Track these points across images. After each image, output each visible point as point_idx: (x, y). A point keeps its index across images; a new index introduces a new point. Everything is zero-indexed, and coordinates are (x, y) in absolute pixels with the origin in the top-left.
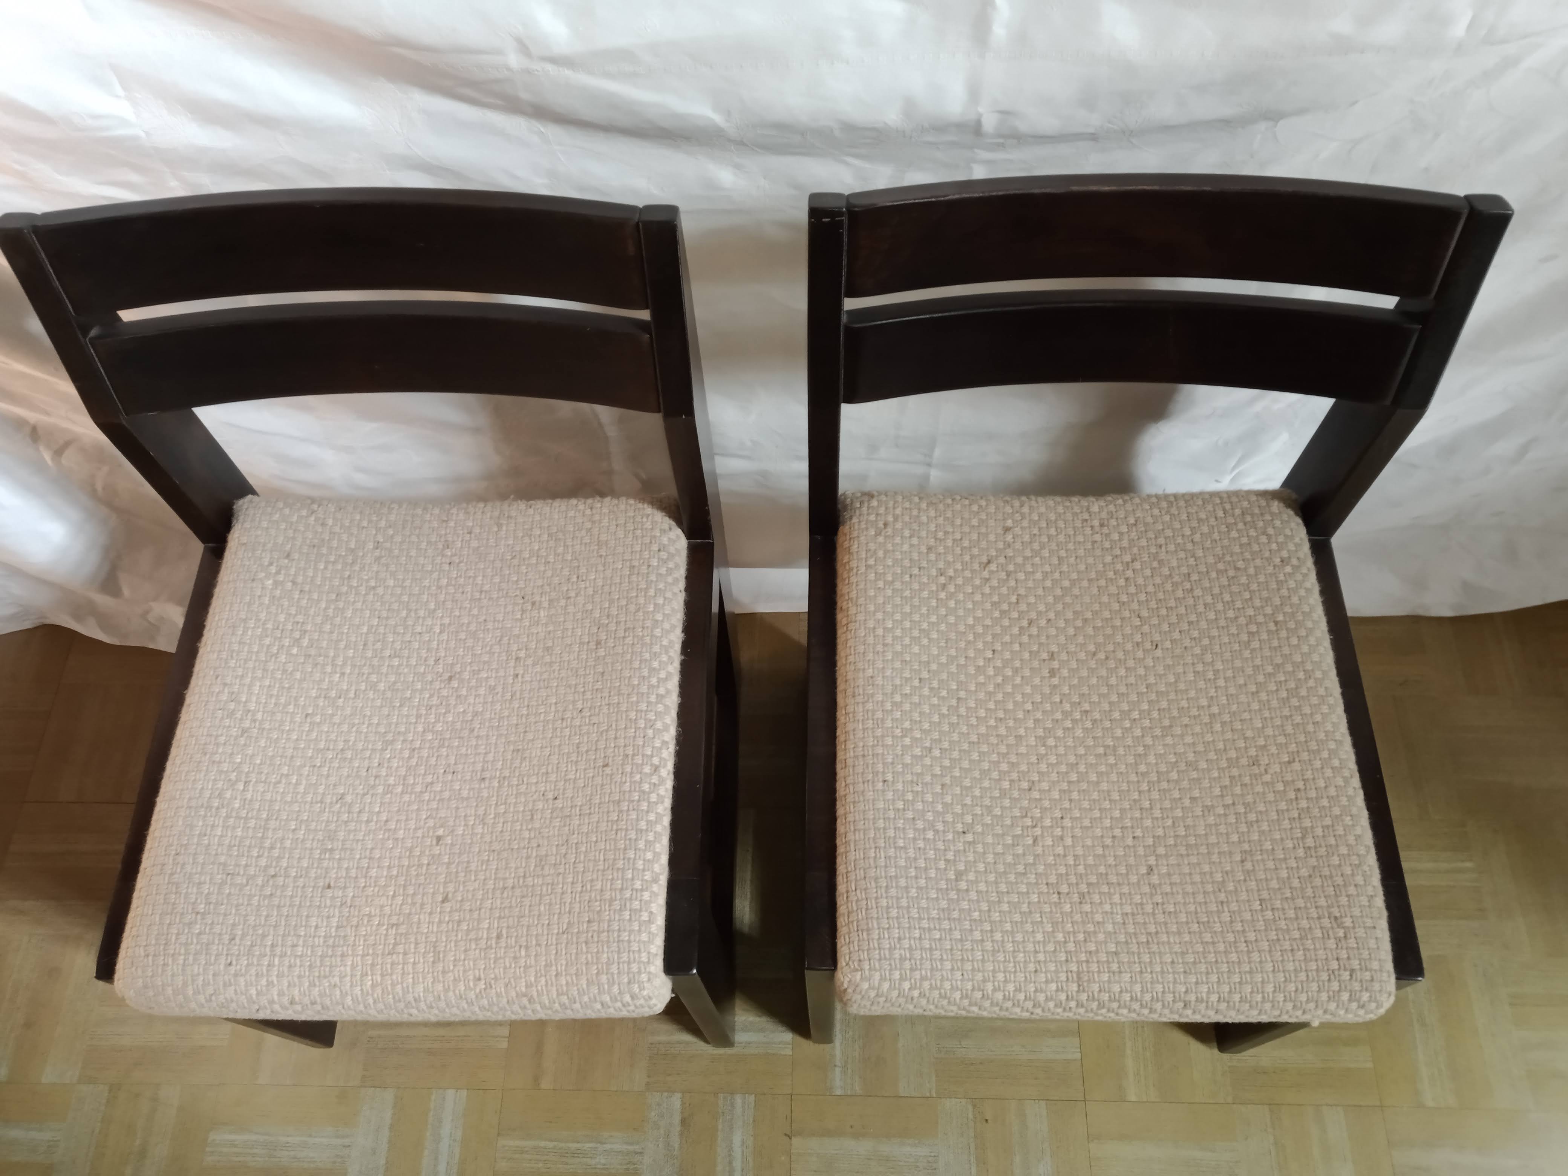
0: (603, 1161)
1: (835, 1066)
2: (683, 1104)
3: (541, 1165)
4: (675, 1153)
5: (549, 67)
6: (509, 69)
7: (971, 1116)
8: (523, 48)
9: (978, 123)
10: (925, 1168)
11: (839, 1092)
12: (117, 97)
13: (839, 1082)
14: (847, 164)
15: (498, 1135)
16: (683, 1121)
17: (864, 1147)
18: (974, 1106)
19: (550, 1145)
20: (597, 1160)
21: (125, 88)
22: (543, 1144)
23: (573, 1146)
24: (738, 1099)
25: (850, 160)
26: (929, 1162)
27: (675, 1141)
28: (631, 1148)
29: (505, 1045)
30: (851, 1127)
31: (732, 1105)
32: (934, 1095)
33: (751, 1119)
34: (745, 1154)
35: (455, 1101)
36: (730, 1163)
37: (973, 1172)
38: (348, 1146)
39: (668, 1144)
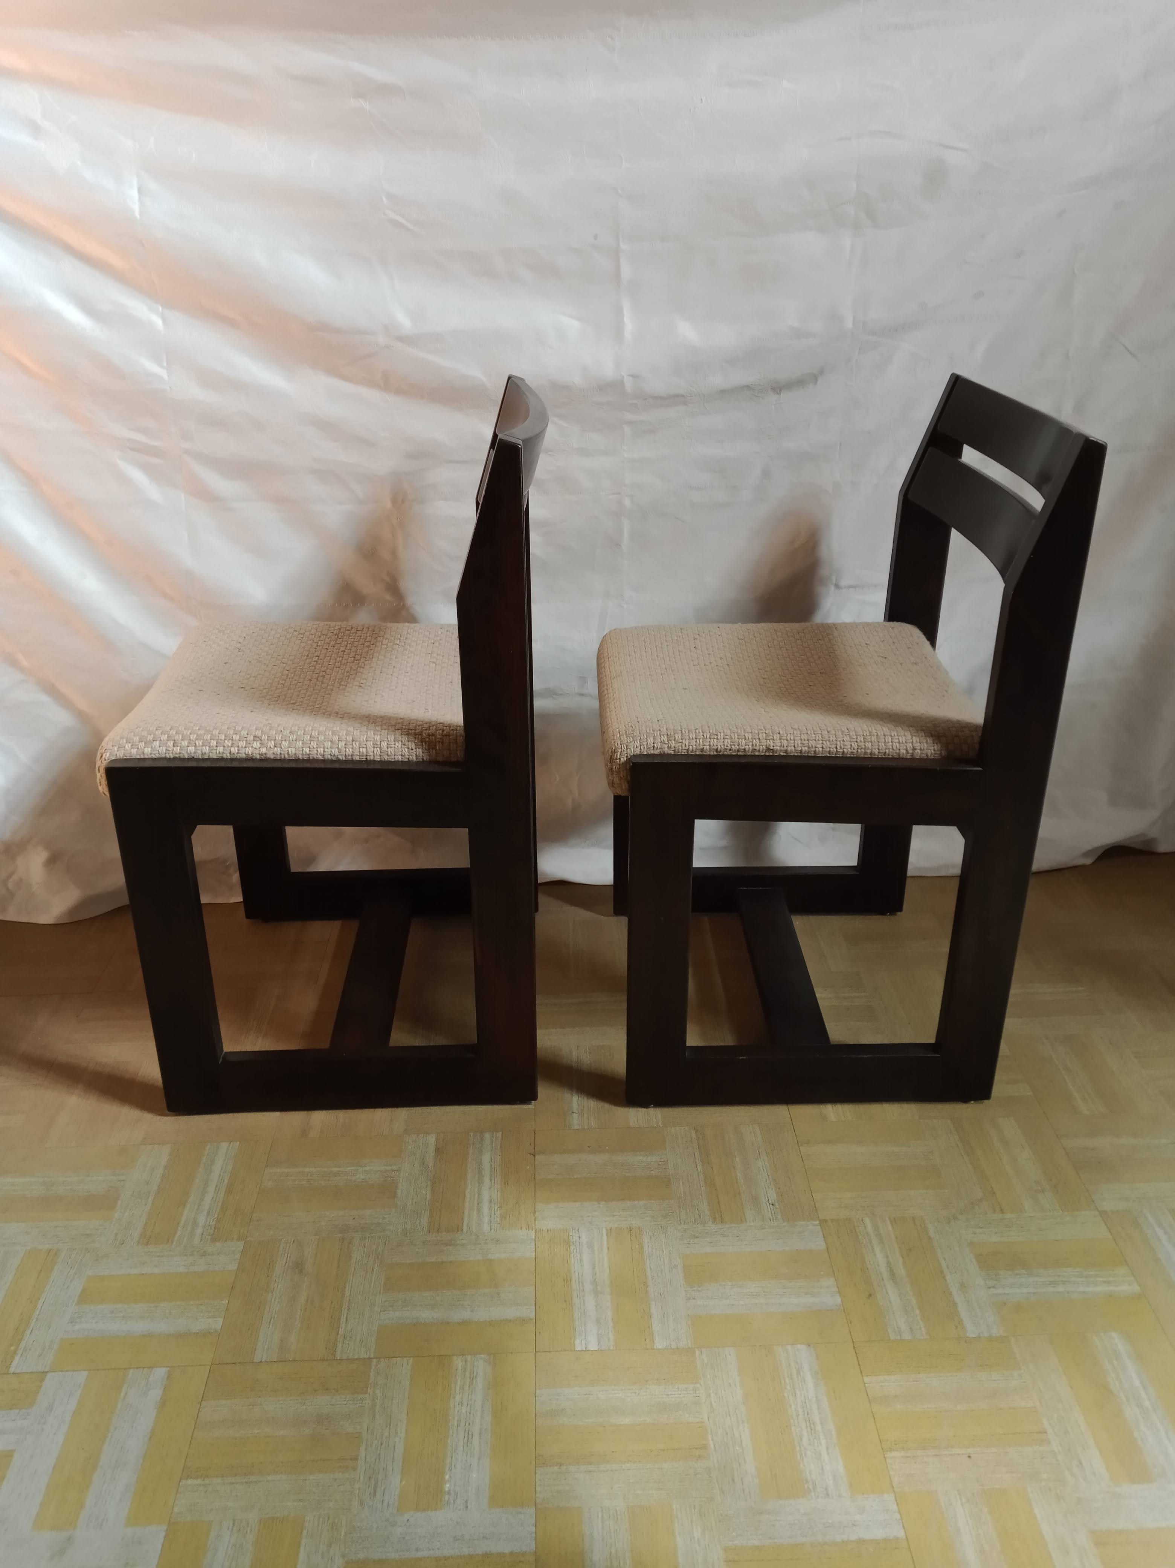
0: (363, 1177)
2: (437, 1139)
3: (304, 1182)
4: (430, 1169)
5: (399, 344)
6: (378, 345)
7: (694, 1135)
8: (387, 332)
9: (622, 383)
10: (656, 1169)
11: (576, 1127)
13: (575, 1121)
15: (267, 1166)
16: (437, 1150)
17: (601, 1158)
18: (696, 1131)
19: (314, 1170)
20: (358, 1176)
23: (335, 1169)
24: (487, 1136)
26: (659, 1165)
27: (430, 1162)
28: (389, 1168)
30: (589, 1147)
31: (482, 1139)
32: (661, 1126)
33: (499, 1147)
34: (493, 1166)
35: (228, 1149)
36: (480, 1172)
37: (699, 1169)
38: (123, 1180)
39: (423, 1164)
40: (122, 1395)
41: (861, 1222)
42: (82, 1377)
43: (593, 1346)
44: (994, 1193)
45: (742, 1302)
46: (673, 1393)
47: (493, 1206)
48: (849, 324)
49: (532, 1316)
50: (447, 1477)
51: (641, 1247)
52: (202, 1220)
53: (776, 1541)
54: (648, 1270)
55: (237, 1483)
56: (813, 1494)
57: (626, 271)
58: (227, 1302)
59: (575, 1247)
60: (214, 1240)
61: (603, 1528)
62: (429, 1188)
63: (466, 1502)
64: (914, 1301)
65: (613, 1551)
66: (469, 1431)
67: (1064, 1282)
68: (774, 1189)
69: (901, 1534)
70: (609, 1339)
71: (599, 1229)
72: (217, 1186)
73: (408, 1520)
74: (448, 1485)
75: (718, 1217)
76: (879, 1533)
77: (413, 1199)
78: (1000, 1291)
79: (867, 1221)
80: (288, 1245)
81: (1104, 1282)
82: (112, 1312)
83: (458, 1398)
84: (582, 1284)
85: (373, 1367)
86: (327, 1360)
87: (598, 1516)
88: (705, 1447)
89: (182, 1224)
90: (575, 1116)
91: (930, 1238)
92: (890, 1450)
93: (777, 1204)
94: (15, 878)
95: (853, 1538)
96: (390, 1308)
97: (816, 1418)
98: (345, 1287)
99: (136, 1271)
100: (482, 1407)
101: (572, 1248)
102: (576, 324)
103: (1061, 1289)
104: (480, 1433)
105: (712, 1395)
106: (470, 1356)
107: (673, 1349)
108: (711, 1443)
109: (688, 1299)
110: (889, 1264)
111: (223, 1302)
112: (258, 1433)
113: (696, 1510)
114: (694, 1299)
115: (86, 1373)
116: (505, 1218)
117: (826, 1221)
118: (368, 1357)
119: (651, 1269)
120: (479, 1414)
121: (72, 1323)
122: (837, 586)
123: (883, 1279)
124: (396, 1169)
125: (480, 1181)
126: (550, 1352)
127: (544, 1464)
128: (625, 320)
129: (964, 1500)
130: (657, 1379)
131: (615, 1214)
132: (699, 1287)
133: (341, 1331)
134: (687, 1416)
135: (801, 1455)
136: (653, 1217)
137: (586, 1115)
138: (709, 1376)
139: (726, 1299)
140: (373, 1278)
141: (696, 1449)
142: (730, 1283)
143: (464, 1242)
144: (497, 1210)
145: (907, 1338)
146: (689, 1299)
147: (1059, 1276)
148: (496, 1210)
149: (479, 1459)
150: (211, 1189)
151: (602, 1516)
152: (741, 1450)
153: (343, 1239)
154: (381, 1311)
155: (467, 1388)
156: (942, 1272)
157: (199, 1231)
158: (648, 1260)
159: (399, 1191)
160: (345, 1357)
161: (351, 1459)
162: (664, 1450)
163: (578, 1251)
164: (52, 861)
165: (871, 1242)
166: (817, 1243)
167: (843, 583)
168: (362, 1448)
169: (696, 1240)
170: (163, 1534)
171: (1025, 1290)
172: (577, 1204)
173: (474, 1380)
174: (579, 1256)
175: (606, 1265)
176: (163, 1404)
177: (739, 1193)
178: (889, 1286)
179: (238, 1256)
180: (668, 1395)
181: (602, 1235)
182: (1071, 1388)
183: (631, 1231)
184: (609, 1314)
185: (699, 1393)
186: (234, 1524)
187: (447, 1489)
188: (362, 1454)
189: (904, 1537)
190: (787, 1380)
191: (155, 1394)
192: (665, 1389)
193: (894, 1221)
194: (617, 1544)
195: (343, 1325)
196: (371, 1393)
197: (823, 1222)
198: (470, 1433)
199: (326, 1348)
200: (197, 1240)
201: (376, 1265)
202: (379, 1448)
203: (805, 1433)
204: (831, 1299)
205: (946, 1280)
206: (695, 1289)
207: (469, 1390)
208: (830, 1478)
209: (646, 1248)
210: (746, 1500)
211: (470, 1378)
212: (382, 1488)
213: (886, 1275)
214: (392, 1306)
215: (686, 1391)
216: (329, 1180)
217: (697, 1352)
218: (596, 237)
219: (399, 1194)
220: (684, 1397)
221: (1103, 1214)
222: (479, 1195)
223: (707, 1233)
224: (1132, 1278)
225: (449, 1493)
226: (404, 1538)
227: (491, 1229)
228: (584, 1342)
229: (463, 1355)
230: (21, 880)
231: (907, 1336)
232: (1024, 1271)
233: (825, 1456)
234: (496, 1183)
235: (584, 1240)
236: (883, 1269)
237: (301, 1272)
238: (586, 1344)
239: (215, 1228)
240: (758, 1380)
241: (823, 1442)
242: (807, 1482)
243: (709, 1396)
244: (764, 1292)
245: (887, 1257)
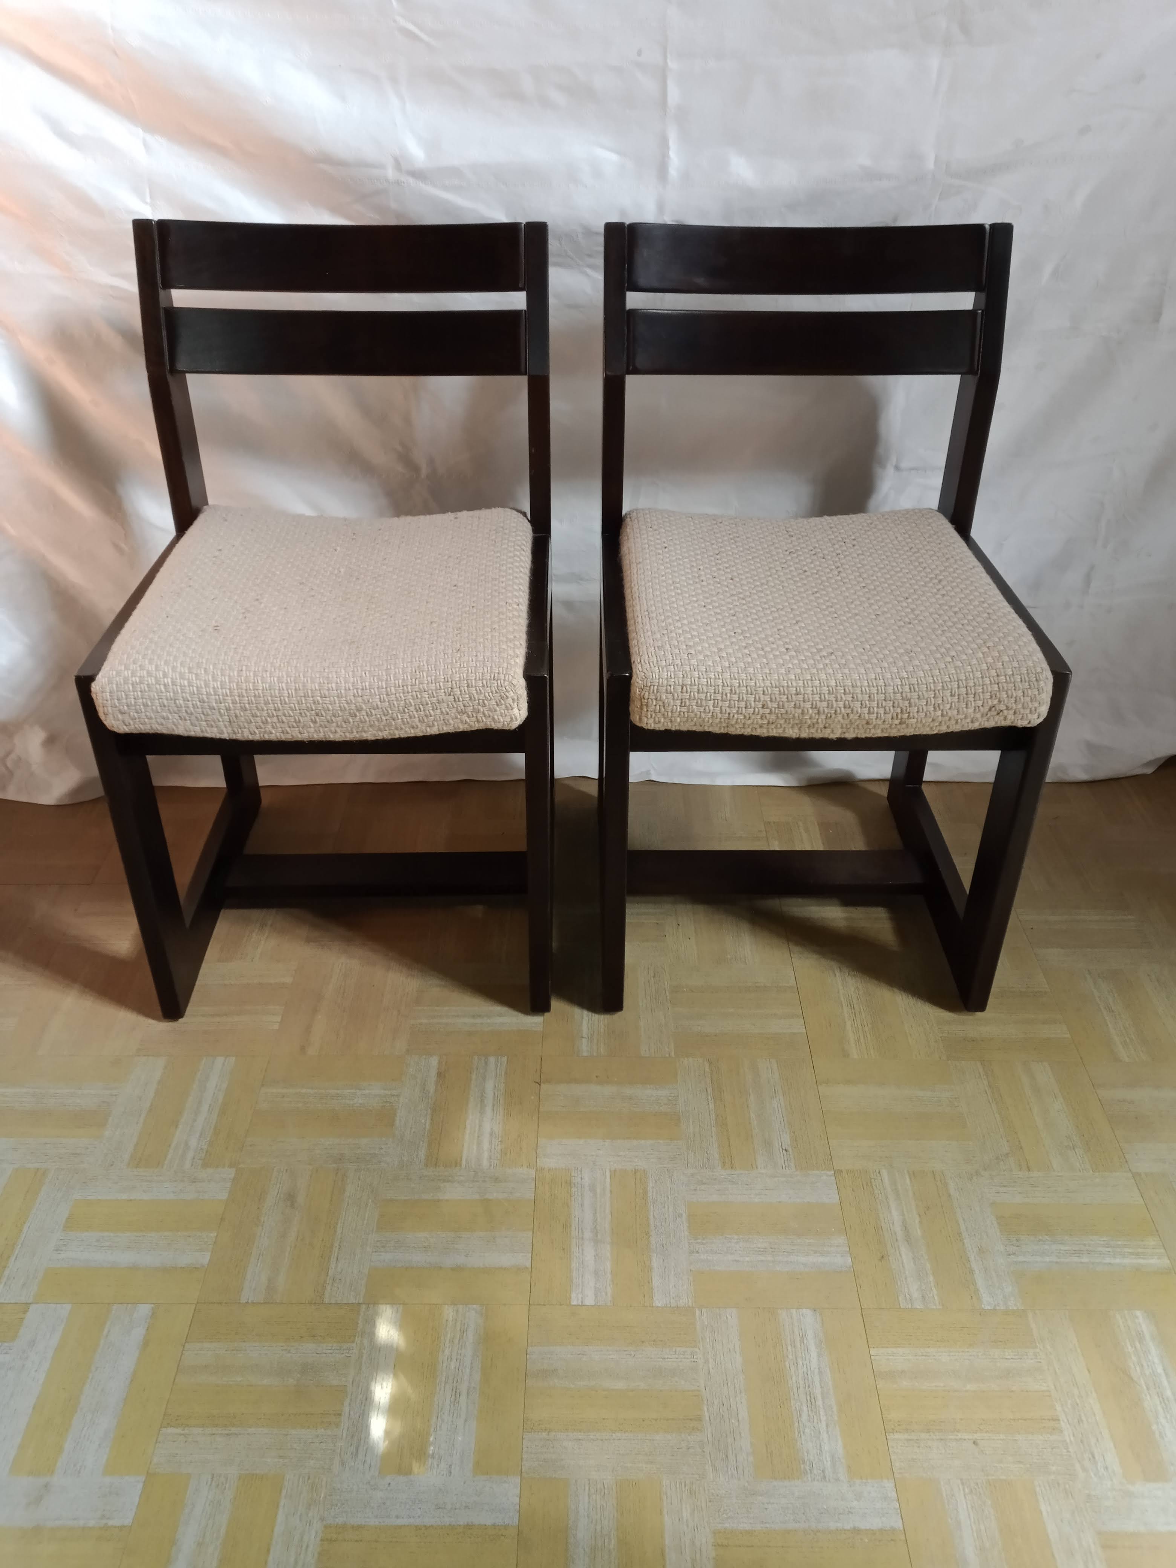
0: (361, 1101)
1: (582, 1037)
2: (440, 1063)
3: (300, 1105)
4: (430, 1095)
5: (411, 180)
6: (387, 180)
7: (707, 1069)
8: (398, 165)
10: (665, 1104)
11: (585, 1054)
12: (146, 203)
13: (584, 1047)
14: (587, 275)
15: (263, 1085)
16: (439, 1074)
17: (608, 1090)
18: (710, 1063)
19: (311, 1091)
20: (355, 1100)
21: (151, 198)
22: (304, 1091)
23: (332, 1092)
24: (492, 1060)
25: (589, 271)
26: (669, 1100)
27: (431, 1088)
28: (389, 1093)
29: (276, 1027)
30: (597, 1077)
31: (486, 1063)
32: (673, 1056)
33: (503, 1073)
34: (496, 1095)
35: (224, 1064)
36: (482, 1101)
37: (711, 1106)
38: (115, 1095)
39: (424, 1090)
40: (106, 1330)
41: (878, 1175)
42: (65, 1310)
43: (590, 1301)
44: (1021, 1148)
45: (747, 1259)
46: (670, 1356)
47: (493, 1139)
48: (930, 165)
49: (528, 1264)
50: (431, 1439)
51: (645, 1193)
52: (193, 1143)
53: (767, 1525)
54: (651, 1217)
55: (217, 1434)
56: (809, 1476)
57: (674, 95)
58: (216, 1234)
59: (576, 1190)
60: (205, 1165)
61: (589, 1502)
62: (429, 1117)
63: (450, 1466)
64: (928, 1266)
65: (598, 1528)
66: (456, 1389)
67: (1089, 1252)
68: (788, 1133)
69: (899, 1525)
70: (606, 1294)
71: (602, 1169)
72: (210, 1105)
73: (389, 1484)
74: (432, 1448)
75: (728, 1162)
76: (876, 1523)
77: (411, 1128)
78: (1021, 1258)
79: (885, 1173)
80: (281, 1174)
81: (1132, 1254)
82: (98, 1241)
83: (447, 1352)
84: (582, 1231)
85: (362, 1314)
86: (315, 1303)
87: (585, 1489)
88: (699, 1419)
89: (173, 1146)
90: (584, 1041)
91: (950, 1195)
92: (893, 1431)
93: (790, 1150)
94: (13, 756)
95: (848, 1526)
96: (382, 1250)
97: (818, 1392)
98: (337, 1224)
99: (124, 1197)
100: (472, 1364)
101: (573, 1190)
102: (614, 157)
103: (1085, 1259)
104: (468, 1394)
105: (711, 1360)
106: (461, 1306)
107: (673, 1307)
108: (707, 1414)
109: (691, 1252)
110: (904, 1222)
111: (212, 1235)
112: (241, 1381)
113: (687, 1488)
114: (698, 1252)
115: (68, 1307)
116: (506, 1154)
117: (841, 1172)
118: (357, 1302)
119: (654, 1217)
120: (468, 1370)
121: (57, 1250)
122: (897, 468)
123: (897, 1240)
124: (396, 1094)
125: (482, 1111)
126: (544, 1305)
127: (532, 1429)
128: (672, 154)
129: (967, 1490)
130: (654, 1341)
131: (621, 1153)
132: (704, 1239)
133: (331, 1273)
134: (683, 1382)
135: (799, 1432)
136: (660, 1159)
137: (595, 1041)
138: (708, 1340)
139: (732, 1254)
140: (367, 1216)
141: (691, 1420)
142: (736, 1237)
143: (462, 1178)
144: (498, 1145)
145: (918, 1307)
146: (693, 1252)
147: (1085, 1245)
148: (496, 1144)
149: (466, 1421)
150: (205, 1108)
151: (589, 1489)
152: (737, 1424)
153: (338, 1169)
154: (373, 1252)
155: (456, 1341)
156: (960, 1234)
157: (190, 1154)
158: (652, 1207)
159: (397, 1119)
160: (333, 1302)
161: (335, 1415)
162: (656, 1420)
163: (580, 1194)
164: (51, 741)
165: (887, 1198)
166: (830, 1197)
167: (904, 465)
168: (347, 1401)
169: (703, 1187)
170: (140, 1486)
171: (1047, 1259)
172: (582, 1142)
173: (465, 1334)
174: (580, 1199)
175: (608, 1211)
176: (146, 1343)
177: (752, 1136)
178: (904, 1250)
179: (229, 1185)
180: (664, 1358)
181: (606, 1178)
182: (1089, 1372)
183: (635, 1173)
184: (608, 1265)
185: (697, 1359)
186: (212, 1478)
187: (431, 1452)
188: (346, 1409)
189: (902, 1528)
190: (789, 1348)
191: (138, 1333)
192: (662, 1351)
193: (913, 1175)
194: (602, 1522)
195: (333, 1266)
196: (359, 1342)
197: (838, 1173)
198: (458, 1391)
199: (315, 1290)
200: (187, 1165)
201: (370, 1201)
202: (363, 1405)
203: (805, 1408)
204: (841, 1260)
205: (964, 1244)
206: (699, 1241)
207: (459, 1343)
208: (829, 1459)
209: (650, 1194)
210: (739, 1479)
211: (461, 1330)
212: (365, 1448)
213: (900, 1234)
214: (384, 1247)
215: (683, 1355)
216: (326, 1104)
217: (698, 1313)
218: (639, 53)
219: (397, 1123)
220: (681, 1361)
221: (1136, 1176)
222: (480, 1126)
223: (715, 1179)
224: (1163, 1251)
225: (433, 1457)
226: (384, 1503)
227: (490, 1165)
228: (580, 1296)
229: (455, 1304)
230: (20, 759)
231: (918, 1305)
232: (1046, 1237)
233: (825, 1435)
234: (498, 1113)
235: (587, 1181)
236: (898, 1228)
237: (292, 1206)
238: (582, 1298)
239: (207, 1152)
240: (759, 1346)
241: (823, 1418)
242: (804, 1462)
243: (707, 1361)
244: (771, 1248)
245: (903, 1215)
